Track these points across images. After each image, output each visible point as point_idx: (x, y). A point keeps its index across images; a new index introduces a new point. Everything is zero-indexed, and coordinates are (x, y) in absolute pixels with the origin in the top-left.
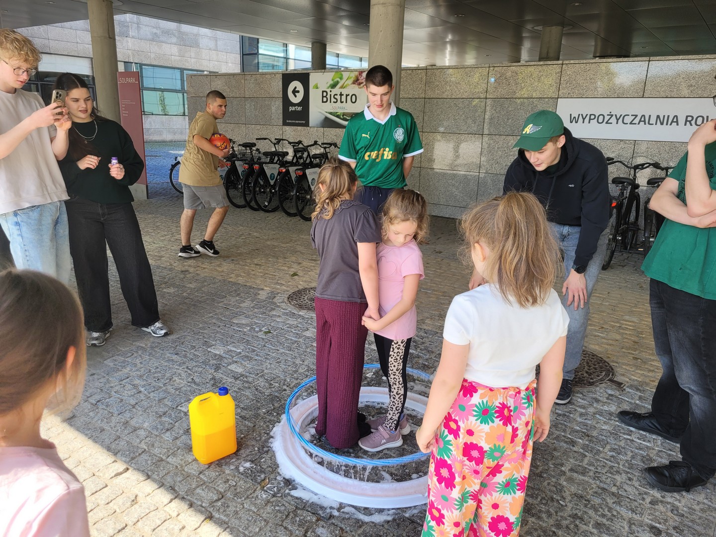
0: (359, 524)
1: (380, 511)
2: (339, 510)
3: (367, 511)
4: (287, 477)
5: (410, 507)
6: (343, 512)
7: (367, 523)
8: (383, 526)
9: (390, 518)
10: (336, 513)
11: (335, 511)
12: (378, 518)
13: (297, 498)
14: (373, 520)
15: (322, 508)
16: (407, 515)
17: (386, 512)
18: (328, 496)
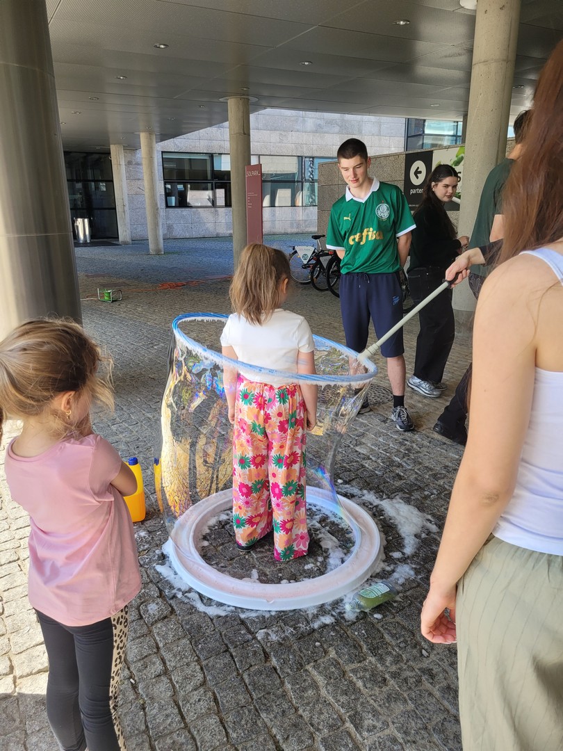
0: (192, 610)
1: (220, 605)
2: (184, 593)
3: (208, 602)
4: (165, 553)
5: (252, 610)
6: (186, 596)
7: (199, 612)
8: (212, 620)
9: (223, 614)
10: (180, 595)
11: (181, 593)
12: (212, 611)
13: (158, 573)
14: (207, 611)
15: (172, 587)
16: (243, 616)
17: (224, 608)
18: (183, 578)
